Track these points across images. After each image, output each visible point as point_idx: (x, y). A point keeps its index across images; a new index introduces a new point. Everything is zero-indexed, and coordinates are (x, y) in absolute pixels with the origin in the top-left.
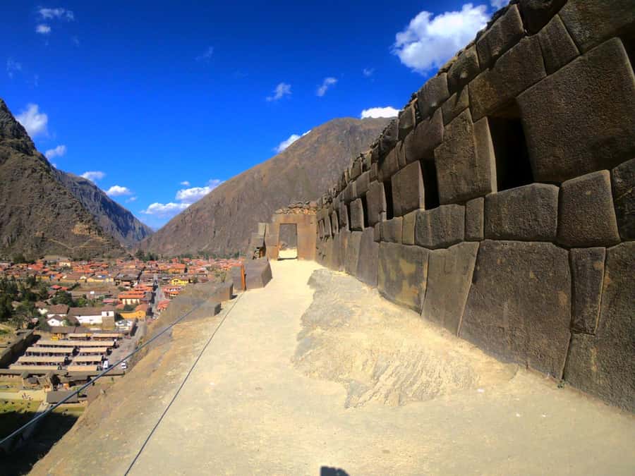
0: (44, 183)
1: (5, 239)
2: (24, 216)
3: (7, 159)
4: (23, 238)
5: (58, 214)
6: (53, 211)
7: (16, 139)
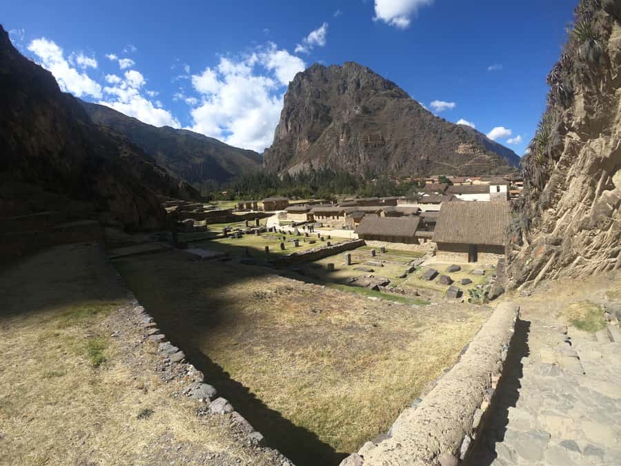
0: (422, 117)
1: (393, 166)
2: (409, 146)
3: (384, 105)
4: (409, 163)
5: (441, 138)
6: (435, 137)
7: (389, 91)
